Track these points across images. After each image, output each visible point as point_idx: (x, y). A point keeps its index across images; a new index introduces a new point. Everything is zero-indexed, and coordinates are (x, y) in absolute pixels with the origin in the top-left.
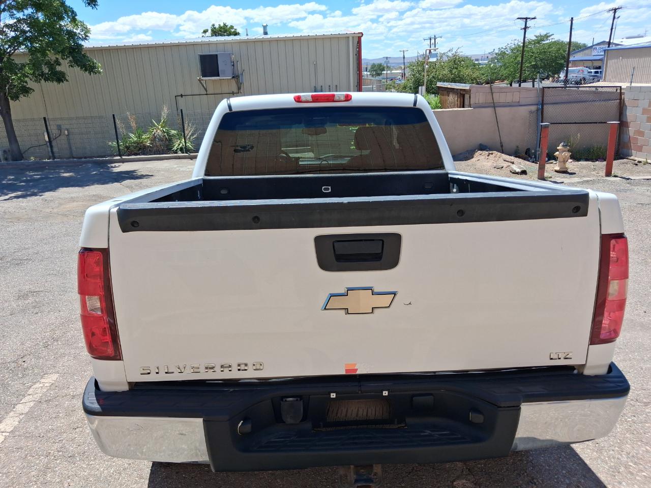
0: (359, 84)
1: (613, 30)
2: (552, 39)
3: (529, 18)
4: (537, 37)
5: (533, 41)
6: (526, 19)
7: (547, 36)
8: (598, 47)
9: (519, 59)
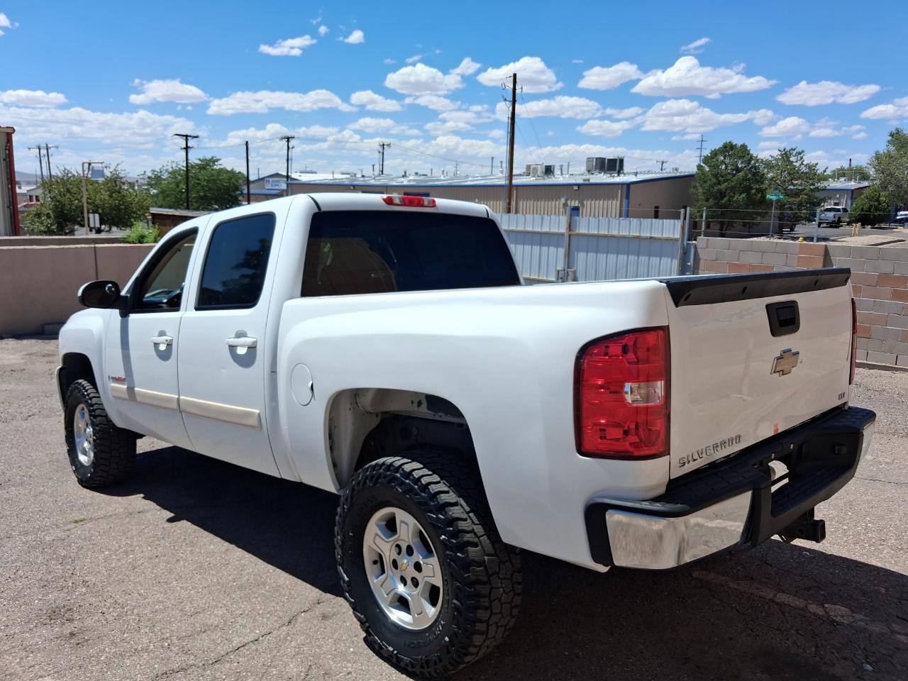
0: (13, 202)
1: (290, 162)
2: (220, 165)
3: (190, 136)
4: (200, 160)
5: (197, 165)
6: (187, 136)
7: (213, 161)
8: (271, 179)
9: (183, 186)
